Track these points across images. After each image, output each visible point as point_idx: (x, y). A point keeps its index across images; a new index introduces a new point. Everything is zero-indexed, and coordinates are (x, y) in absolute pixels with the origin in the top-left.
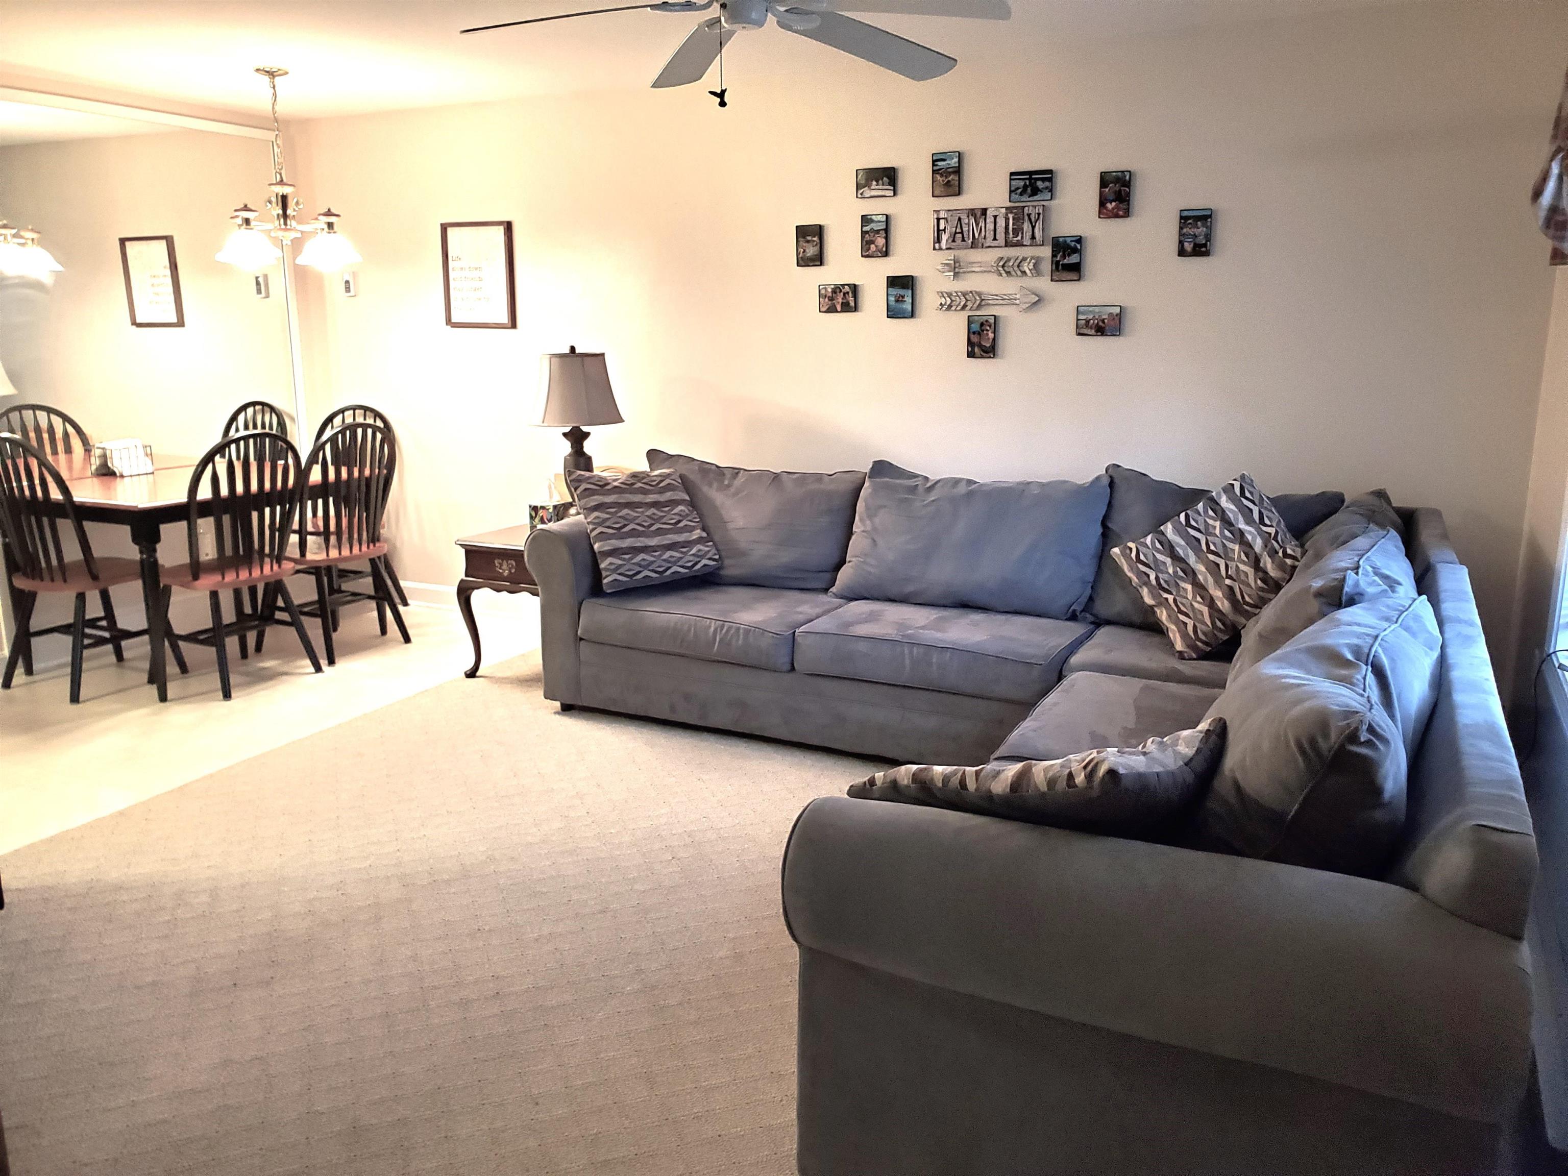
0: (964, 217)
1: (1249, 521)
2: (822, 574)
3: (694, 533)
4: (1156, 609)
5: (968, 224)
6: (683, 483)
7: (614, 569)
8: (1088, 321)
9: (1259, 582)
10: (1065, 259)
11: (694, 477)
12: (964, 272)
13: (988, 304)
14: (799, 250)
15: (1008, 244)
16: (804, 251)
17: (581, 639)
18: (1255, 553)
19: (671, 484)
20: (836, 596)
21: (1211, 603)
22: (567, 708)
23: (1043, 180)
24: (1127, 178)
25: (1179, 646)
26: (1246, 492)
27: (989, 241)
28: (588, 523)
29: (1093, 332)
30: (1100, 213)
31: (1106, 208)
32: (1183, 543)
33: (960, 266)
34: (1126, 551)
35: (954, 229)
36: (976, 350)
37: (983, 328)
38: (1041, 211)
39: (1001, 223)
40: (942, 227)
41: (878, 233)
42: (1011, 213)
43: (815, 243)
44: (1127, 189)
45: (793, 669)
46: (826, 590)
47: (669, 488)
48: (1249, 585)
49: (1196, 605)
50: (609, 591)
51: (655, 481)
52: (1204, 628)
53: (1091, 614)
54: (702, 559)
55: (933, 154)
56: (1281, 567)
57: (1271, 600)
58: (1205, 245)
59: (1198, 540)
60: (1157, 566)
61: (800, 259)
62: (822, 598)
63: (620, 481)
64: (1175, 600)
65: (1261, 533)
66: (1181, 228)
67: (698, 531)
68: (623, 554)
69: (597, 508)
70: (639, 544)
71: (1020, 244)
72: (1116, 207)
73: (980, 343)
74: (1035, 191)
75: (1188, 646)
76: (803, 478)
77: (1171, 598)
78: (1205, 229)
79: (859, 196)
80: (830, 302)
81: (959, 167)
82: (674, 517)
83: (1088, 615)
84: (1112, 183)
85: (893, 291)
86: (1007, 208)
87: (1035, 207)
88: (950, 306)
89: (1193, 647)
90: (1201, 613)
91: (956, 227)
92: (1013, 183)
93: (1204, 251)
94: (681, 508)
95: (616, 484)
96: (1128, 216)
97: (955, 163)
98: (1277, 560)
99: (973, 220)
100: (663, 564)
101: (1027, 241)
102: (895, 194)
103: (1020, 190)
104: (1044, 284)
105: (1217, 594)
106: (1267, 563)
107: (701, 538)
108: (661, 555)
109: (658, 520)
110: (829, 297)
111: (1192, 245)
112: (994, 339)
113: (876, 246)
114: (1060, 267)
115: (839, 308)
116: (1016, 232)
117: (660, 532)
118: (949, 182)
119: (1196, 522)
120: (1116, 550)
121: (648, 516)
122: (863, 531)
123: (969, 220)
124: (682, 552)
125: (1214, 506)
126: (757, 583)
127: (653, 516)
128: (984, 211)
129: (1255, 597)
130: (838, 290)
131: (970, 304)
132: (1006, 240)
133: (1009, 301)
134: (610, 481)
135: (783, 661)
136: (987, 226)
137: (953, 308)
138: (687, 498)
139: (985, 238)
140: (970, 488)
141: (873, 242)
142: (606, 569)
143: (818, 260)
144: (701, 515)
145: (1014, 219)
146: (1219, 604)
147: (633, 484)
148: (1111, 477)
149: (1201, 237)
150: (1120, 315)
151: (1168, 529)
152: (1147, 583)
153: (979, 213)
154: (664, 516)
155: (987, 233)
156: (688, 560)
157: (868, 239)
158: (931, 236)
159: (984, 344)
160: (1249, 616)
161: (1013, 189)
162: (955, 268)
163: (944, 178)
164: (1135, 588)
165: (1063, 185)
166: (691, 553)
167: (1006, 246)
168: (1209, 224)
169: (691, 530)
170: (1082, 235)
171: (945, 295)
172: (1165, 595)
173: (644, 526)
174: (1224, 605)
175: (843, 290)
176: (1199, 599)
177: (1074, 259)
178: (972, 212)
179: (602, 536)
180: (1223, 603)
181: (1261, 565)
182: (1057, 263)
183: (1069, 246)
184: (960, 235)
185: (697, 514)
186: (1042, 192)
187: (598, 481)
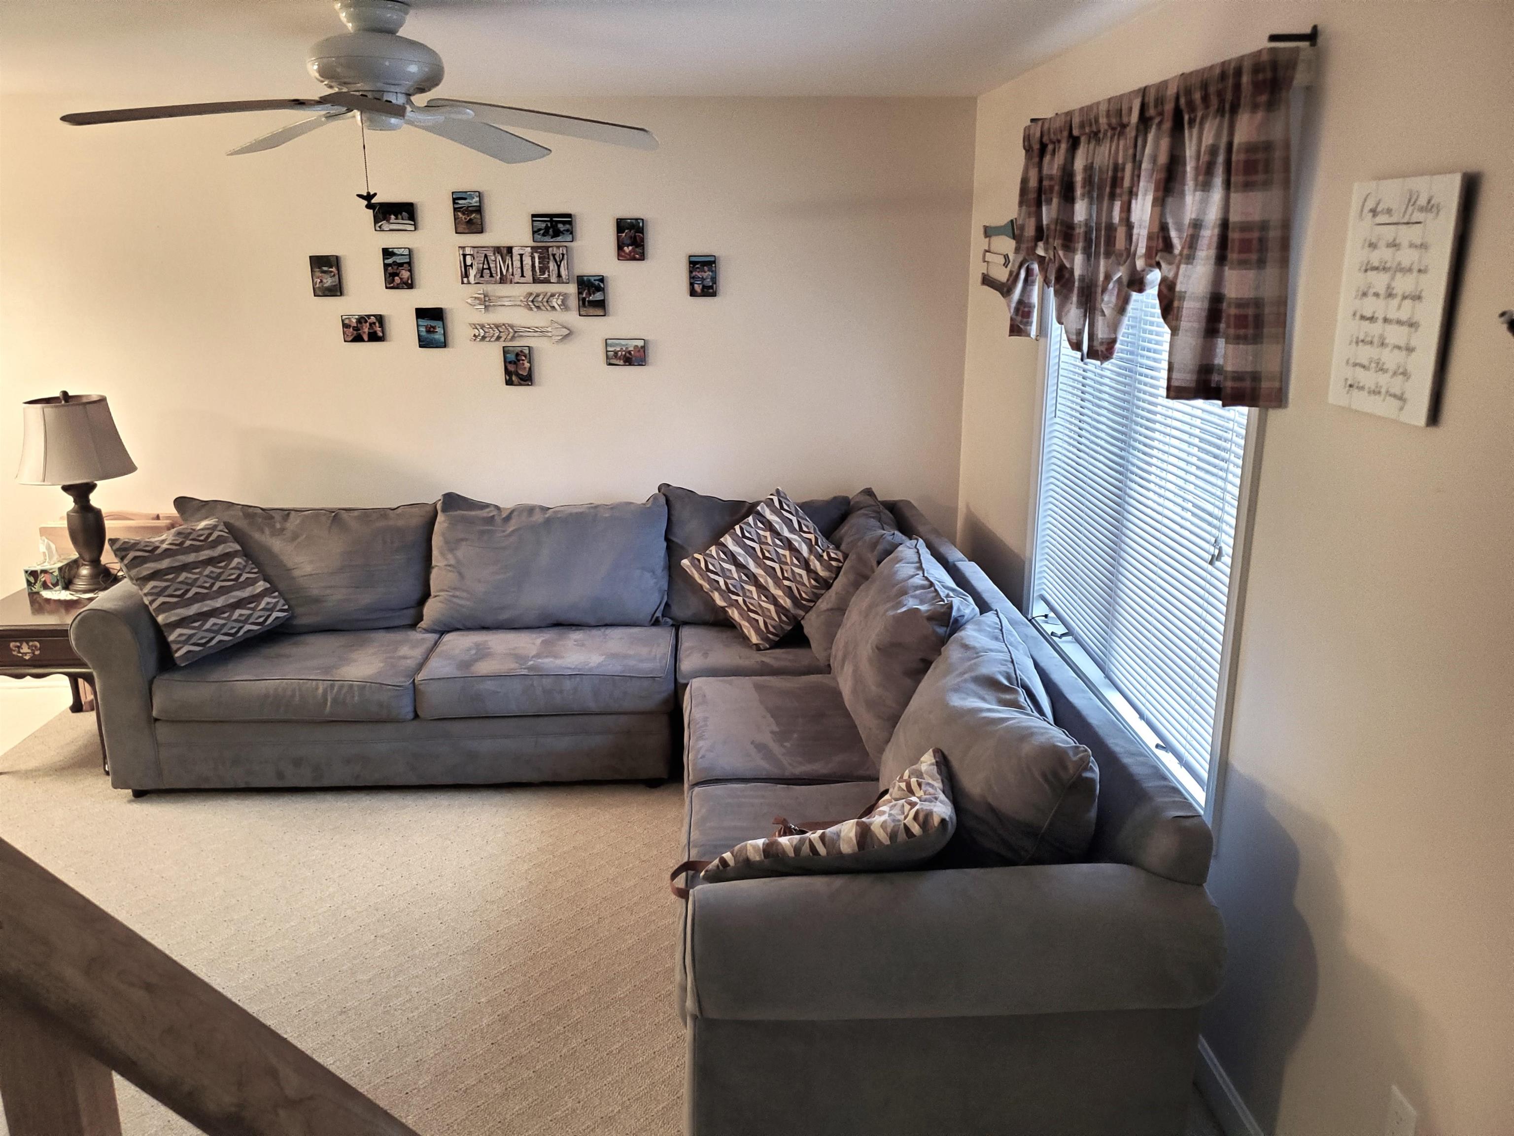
0: (490, 254)
1: (792, 530)
2: (405, 611)
3: (257, 585)
4: (727, 609)
5: (495, 261)
6: (230, 532)
7: (185, 640)
8: (616, 353)
9: (813, 581)
10: (590, 296)
11: (241, 523)
12: (494, 306)
13: (521, 336)
14: (315, 280)
15: (535, 281)
16: (321, 281)
17: (156, 720)
18: (804, 558)
19: (222, 536)
20: (427, 631)
21: (774, 601)
22: (140, 794)
23: (564, 223)
24: (641, 224)
25: (754, 639)
26: (784, 505)
27: (517, 278)
28: (146, 595)
29: (622, 362)
30: (619, 255)
31: (624, 251)
32: (743, 552)
33: (489, 300)
34: (695, 563)
35: (481, 265)
36: (514, 378)
37: (519, 358)
38: (565, 252)
39: (527, 261)
40: (469, 262)
41: (402, 266)
42: (537, 252)
43: (332, 274)
44: (641, 235)
45: (416, 716)
46: (413, 626)
47: (219, 541)
48: (804, 585)
49: (763, 604)
50: (183, 665)
51: (202, 535)
52: (773, 623)
53: (670, 618)
54: (273, 612)
55: (453, 193)
56: (829, 568)
57: (822, 595)
58: (711, 287)
59: (754, 549)
60: (724, 573)
61: (317, 290)
62: (415, 635)
63: (167, 543)
64: (744, 601)
65: (805, 540)
66: (691, 272)
67: (261, 583)
68: (192, 623)
69: (154, 576)
70: (205, 609)
71: (547, 281)
72: (633, 250)
73: (517, 371)
74: (557, 233)
75: (762, 639)
76: (366, 515)
77: (740, 599)
78: (710, 273)
79: (378, 229)
80: (355, 332)
81: (480, 206)
82: (233, 571)
83: (668, 620)
84: (628, 229)
85: (423, 322)
86: (532, 248)
87: (558, 247)
88: (484, 338)
89: (766, 639)
90: (769, 610)
91: (484, 264)
92: (536, 224)
93: (710, 293)
94: (236, 560)
95: (165, 546)
96: (643, 260)
97: (476, 202)
98: (824, 563)
99: (499, 258)
100: (235, 624)
101: (554, 279)
102: (415, 229)
103: (542, 232)
104: (572, 318)
105: (778, 593)
106: (816, 564)
107: (266, 589)
108: (230, 616)
109: (217, 578)
110: (354, 327)
111: (701, 286)
112: (530, 368)
113: (401, 279)
114: (587, 303)
115: (366, 337)
116: (542, 271)
117: (223, 591)
118: (470, 219)
119: (750, 533)
120: (685, 562)
121: (207, 576)
122: (446, 565)
123: (496, 258)
124: (249, 609)
125: (762, 519)
126: (339, 627)
127: (211, 575)
128: (510, 250)
129: (811, 594)
130: (363, 321)
131: (503, 335)
132: (533, 278)
133: (541, 332)
134: (157, 544)
135: (407, 711)
136: (514, 263)
137: (487, 339)
138: (238, 547)
139: (513, 275)
140: (547, 516)
141: (397, 275)
142: (175, 642)
143: (336, 290)
144: (257, 564)
145: (539, 258)
146: (782, 602)
147: (182, 543)
148: (665, 495)
149: (708, 280)
150: (643, 347)
151: (727, 540)
152: (718, 589)
153: (505, 251)
154: (223, 572)
155: (515, 270)
156: (258, 615)
157: (392, 271)
158: (457, 271)
159: (521, 372)
160: (807, 610)
161: (535, 229)
162: (485, 301)
163: (466, 216)
164: (706, 592)
165: (582, 227)
166: (261, 607)
167: (534, 283)
168: (714, 269)
169: (251, 582)
170: (604, 275)
171: (478, 327)
172: (734, 597)
173: (206, 588)
174: (787, 602)
175: (369, 321)
176: (763, 598)
177: (598, 296)
178: (498, 250)
179: (164, 608)
180: (785, 602)
181: (812, 567)
182: (584, 300)
183: (593, 285)
184: (488, 271)
185: (253, 563)
186: (563, 234)
187: (146, 546)
